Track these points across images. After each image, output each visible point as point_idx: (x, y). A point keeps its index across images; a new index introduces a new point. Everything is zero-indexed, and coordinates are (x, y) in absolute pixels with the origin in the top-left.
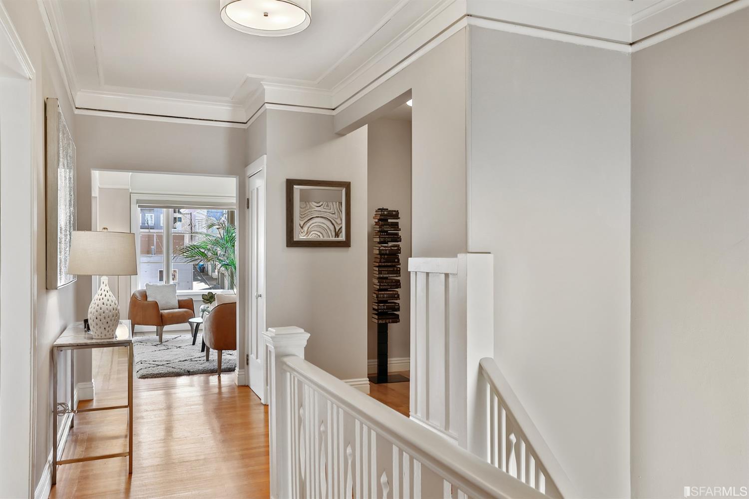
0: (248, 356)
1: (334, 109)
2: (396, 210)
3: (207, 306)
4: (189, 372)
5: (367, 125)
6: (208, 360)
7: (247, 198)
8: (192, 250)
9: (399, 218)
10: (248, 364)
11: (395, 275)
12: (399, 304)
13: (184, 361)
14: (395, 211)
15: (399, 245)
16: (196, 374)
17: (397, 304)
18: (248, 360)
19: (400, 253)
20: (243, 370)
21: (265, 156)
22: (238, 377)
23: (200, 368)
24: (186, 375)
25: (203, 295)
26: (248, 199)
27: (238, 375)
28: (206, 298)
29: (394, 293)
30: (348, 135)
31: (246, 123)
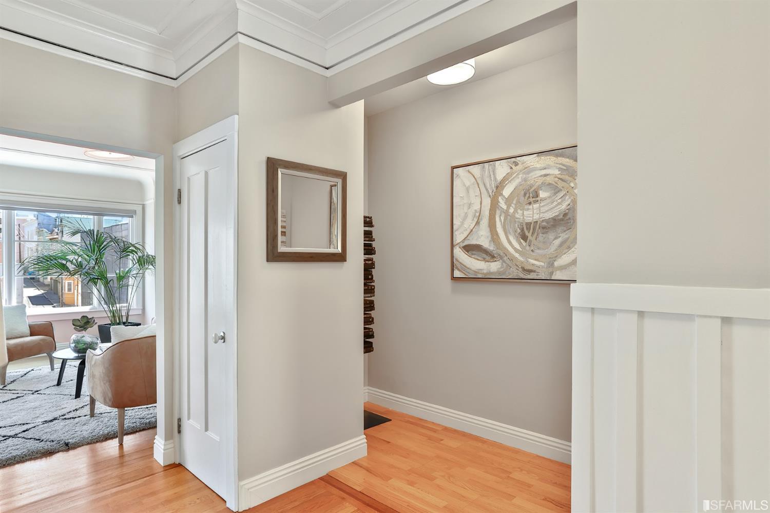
0: (179, 420)
1: (327, 69)
2: (370, 216)
3: (80, 334)
4: (67, 444)
5: (363, 100)
6: (92, 415)
7: (178, 187)
8: (48, 261)
9: (372, 226)
10: (179, 432)
11: (369, 295)
12: (372, 329)
13: (51, 421)
14: (369, 218)
15: (373, 259)
16: (79, 446)
17: (371, 330)
18: (179, 426)
19: (374, 268)
20: (171, 441)
21: (236, 116)
22: (164, 453)
23: (85, 434)
24: (62, 451)
25: (74, 320)
26: (180, 191)
27: (164, 450)
28: (79, 324)
29: (368, 316)
30: (342, 108)
31: (176, 79)
